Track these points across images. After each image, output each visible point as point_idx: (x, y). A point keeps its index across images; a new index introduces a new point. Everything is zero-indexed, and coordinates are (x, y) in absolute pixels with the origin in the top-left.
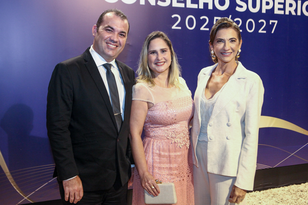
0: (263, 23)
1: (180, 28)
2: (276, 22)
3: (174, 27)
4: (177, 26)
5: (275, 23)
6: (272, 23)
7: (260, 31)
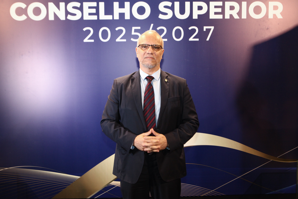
0: (194, 31)
1: (93, 41)
2: (212, 28)
3: (86, 40)
4: (90, 39)
5: (210, 29)
7: (191, 39)
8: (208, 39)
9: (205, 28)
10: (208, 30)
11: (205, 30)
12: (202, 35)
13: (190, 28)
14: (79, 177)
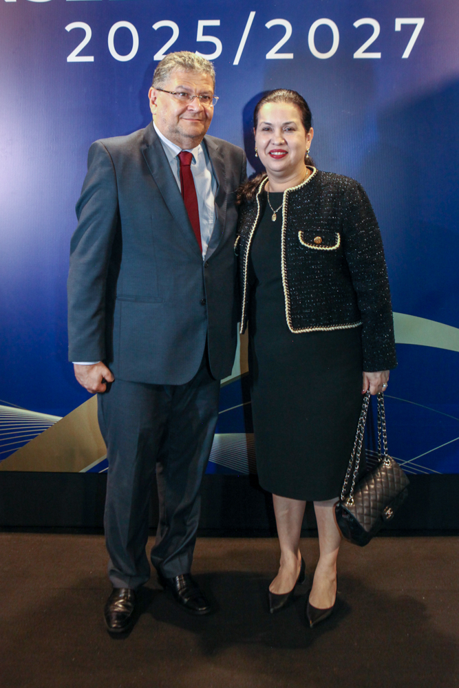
0: (368, 30)
1: (90, 59)
2: (420, 22)
3: (73, 58)
4: (83, 53)
5: (414, 26)
6: (403, 26)
7: (359, 54)
8: (406, 55)
9: (399, 23)
10: (408, 29)
11: (398, 28)
12: (391, 41)
13: (357, 24)
14: (59, 418)
